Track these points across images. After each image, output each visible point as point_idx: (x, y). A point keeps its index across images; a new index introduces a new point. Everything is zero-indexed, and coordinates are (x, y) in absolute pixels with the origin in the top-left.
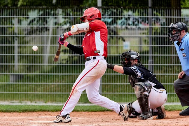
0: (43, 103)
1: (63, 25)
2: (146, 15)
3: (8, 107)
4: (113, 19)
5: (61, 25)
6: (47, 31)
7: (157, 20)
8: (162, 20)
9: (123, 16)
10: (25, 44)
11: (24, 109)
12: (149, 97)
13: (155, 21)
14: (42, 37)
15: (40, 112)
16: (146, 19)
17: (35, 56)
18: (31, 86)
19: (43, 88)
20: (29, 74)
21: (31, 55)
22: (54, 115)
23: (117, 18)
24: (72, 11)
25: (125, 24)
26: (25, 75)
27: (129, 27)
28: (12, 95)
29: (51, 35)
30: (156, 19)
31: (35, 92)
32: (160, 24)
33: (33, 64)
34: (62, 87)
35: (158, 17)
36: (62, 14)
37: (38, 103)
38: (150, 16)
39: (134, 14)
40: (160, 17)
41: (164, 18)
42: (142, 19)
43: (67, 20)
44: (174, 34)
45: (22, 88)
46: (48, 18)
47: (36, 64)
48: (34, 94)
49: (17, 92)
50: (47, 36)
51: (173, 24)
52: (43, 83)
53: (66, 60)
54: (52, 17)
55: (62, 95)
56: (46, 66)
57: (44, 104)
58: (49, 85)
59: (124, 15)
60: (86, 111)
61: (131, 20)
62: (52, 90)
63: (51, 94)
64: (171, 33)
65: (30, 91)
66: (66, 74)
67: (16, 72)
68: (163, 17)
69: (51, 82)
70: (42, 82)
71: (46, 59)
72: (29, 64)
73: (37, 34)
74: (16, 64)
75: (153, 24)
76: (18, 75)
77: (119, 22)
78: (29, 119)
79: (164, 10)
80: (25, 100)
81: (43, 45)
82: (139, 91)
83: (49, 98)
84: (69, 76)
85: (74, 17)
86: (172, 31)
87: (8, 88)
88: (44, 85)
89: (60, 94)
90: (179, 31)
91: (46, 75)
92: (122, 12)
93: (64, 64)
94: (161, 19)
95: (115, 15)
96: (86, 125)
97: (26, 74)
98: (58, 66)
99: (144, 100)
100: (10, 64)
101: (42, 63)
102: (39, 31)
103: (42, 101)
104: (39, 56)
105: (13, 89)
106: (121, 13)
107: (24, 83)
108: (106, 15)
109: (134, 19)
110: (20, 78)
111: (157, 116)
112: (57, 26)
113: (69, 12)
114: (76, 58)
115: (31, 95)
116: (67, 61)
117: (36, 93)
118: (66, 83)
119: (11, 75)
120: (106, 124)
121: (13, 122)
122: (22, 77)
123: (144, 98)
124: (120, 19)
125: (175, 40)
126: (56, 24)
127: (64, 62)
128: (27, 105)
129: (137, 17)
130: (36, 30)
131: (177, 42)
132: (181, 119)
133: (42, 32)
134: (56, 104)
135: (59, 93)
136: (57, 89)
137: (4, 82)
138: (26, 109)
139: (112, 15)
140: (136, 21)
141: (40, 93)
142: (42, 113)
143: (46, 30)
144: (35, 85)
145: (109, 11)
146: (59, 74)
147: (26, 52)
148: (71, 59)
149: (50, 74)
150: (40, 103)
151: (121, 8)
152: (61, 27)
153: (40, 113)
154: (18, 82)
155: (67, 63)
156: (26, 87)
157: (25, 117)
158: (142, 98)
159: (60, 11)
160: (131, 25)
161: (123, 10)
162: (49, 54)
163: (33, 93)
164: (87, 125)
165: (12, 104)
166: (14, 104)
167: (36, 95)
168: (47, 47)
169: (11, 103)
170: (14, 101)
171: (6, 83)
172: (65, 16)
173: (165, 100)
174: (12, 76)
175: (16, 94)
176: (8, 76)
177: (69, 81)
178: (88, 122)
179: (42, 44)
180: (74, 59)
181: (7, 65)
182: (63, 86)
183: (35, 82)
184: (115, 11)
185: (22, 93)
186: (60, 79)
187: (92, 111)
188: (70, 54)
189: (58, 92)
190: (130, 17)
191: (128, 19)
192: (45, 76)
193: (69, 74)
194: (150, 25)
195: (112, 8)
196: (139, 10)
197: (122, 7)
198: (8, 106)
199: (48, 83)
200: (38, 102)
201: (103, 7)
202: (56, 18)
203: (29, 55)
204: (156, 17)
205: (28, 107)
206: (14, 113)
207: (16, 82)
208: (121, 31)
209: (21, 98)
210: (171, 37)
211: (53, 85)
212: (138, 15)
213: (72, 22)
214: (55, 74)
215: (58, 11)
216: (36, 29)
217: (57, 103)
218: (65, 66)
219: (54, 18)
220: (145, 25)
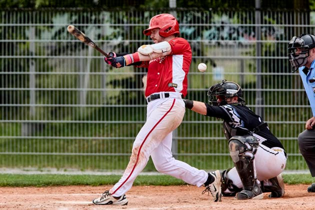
0: (78, 170)
1: (111, 39)
2: (252, 22)
3: (18, 178)
4: (196, 28)
5: (107, 38)
6: (85, 49)
7: (270, 30)
8: (278, 31)
9: (212, 25)
10: (48, 71)
11: (46, 180)
12: (254, 161)
13: (266, 32)
14: (75, 59)
15: (74, 186)
16: (252, 29)
17: (64, 91)
18: (58, 141)
19: (77, 145)
20: (54, 121)
21: (58, 89)
22: (96, 191)
23: (202, 27)
24: (127, 15)
25: (216, 38)
26: (48, 123)
27: (222, 42)
28: (26, 158)
29: (92, 55)
30: (268, 29)
31: (64, 152)
32: (274, 38)
33: (62, 105)
34: (109, 144)
35: (271, 25)
36: (109, 19)
37: (70, 171)
38: (258, 23)
39: (231, 20)
40: (275, 25)
41: (281, 27)
42: (244, 29)
43: (118, 30)
44: (298, 56)
45: (42, 145)
46: (87, 27)
47: (66, 105)
48: (64, 156)
49: (34, 153)
50: (85, 57)
51: (296, 38)
52: (78, 138)
53: (117, 99)
54: (93, 25)
55: (109, 158)
56: (83, 108)
57: (80, 173)
58: (88, 141)
59: (214, 23)
60: (151, 184)
61: (226, 30)
62: (94, 149)
63: (91, 156)
64: (293, 53)
65: (56, 151)
66: (117, 122)
67: (32, 119)
68: (280, 25)
69: (92, 136)
70: (76, 136)
71: (83, 97)
72: (54, 105)
73: (67, 55)
74: (33, 105)
75: (264, 38)
76: (36, 124)
77: (206, 33)
78: (54, 199)
79: (281, 13)
80: (48, 165)
81: (77, 73)
82: (236, 150)
83: (88, 162)
84: (121, 125)
85: (129, 25)
86: (295, 50)
87: (19, 146)
88: (80, 140)
89: (107, 156)
90: (306, 50)
91: (84, 124)
92: (211, 17)
93: (113, 106)
94: (276, 29)
95: (198, 23)
96: (150, 208)
97: (50, 121)
98: (103, 108)
99: (246, 166)
100: (22, 105)
101: (75, 103)
102: (71, 50)
103: (76, 167)
104: (71, 91)
105: (26, 147)
106: (209, 19)
107: (46, 137)
108: (184, 21)
109: (230, 29)
110: (39, 128)
111: (270, 193)
112: (101, 41)
113: (121, 18)
114: (133, 94)
115: (58, 158)
116: (119, 101)
117: (66, 154)
118: (117, 138)
119: (24, 123)
120: (185, 206)
121: (28, 203)
122: (42, 126)
123: (246, 163)
124: (207, 29)
125: (299, 66)
126: (99, 37)
127: (113, 101)
128: (51, 175)
129: (236, 25)
130: (65, 48)
131: (303, 68)
132: (311, 198)
133: (75, 51)
134: (99, 174)
135: (105, 154)
136: (101, 146)
137: (13, 135)
138: (50, 181)
139: (194, 23)
140: (234, 33)
141: (74, 154)
142: (77, 188)
143: (83, 48)
144: (64, 140)
145: (188, 15)
146: (105, 122)
147: (50, 85)
148: (125, 96)
149: (89, 122)
150: (73, 171)
151: (208, 10)
152: (108, 43)
153: (73, 188)
154: (36, 135)
155: (119, 104)
156: (50, 145)
157: (47, 195)
158: (242, 162)
159: (106, 15)
160: (226, 39)
161: (212, 14)
162: (88, 87)
163: (62, 154)
164: (152, 208)
165: (25, 173)
166: (29, 173)
167: (66, 157)
168: (84, 76)
169: (24, 170)
170: (30, 168)
171: (15, 137)
172: (115, 23)
173: (282, 167)
174: (26, 126)
175: (32, 156)
176: (19, 125)
177: (121, 134)
178: (153, 203)
179: (75, 71)
180: (129, 96)
181: (16, 107)
182: (111, 143)
183: (64, 136)
184: (199, 15)
185: (42, 153)
186: (107, 131)
187: (161, 185)
188: (123, 88)
189: (103, 152)
190: (224, 25)
191: (221, 29)
192: (81, 125)
193: (121, 122)
194: (258, 39)
195: (194, 11)
196: (240, 13)
197: (211, 9)
198: (19, 176)
199: (86, 138)
200: (70, 169)
201: (178, 8)
202: (99, 27)
203: (54, 89)
204: (268, 25)
205: (53, 178)
206: (29, 189)
207: (32, 135)
208: (209, 49)
209: (40, 162)
210: (292, 60)
211: (95, 140)
212: (238, 22)
213: (127, 35)
214: (97, 122)
215: (103, 15)
216: (65, 45)
217: (102, 171)
218: (115, 108)
219: (96, 27)
220: (250, 39)
